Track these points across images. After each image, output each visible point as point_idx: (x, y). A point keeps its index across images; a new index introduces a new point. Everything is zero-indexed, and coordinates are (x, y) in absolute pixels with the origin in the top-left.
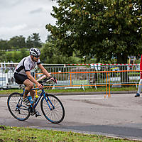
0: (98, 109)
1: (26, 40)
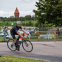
0: (48, 48)
1: (32, 17)
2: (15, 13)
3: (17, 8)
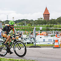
2: (44, 15)
3: (46, 8)
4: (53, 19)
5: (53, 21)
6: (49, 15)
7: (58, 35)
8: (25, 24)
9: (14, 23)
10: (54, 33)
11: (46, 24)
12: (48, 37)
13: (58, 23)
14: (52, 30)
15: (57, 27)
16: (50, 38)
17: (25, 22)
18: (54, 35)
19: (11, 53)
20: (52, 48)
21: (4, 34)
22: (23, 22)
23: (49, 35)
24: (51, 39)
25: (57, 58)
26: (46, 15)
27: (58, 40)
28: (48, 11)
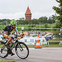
3: (28, 8)
4: (35, 19)
5: (35, 21)
6: (31, 14)
7: (40, 35)
8: (7, 24)
9: (16, 23)
10: (36, 33)
11: (28, 24)
12: (30, 37)
13: (40, 23)
14: (34, 30)
15: (39, 27)
16: (31, 38)
17: (7, 22)
18: (36, 36)
19: (13, 54)
20: (34, 49)
21: (5, 34)
22: (4, 22)
23: (31, 35)
24: (33, 39)
25: (38, 58)
26: (28, 15)
27: (40, 40)
28: (30, 11)
